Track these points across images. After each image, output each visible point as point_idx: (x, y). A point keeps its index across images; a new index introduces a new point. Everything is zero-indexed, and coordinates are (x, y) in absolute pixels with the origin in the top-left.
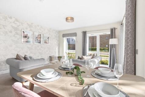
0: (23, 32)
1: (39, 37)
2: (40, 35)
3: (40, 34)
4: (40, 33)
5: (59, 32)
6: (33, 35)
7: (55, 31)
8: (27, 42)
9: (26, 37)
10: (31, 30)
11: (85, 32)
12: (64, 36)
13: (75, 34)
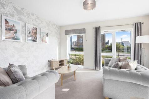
0: (5, 20)
1: (33, 32)
2: (36, 29)
3: (35, 27)
4: (35, 25)
5: (60, 27)
6: (24, 28)
7: (55, 26)
8: (14, 38)
9: (11, 30)
10: (21, 19)
11: (98, 28)
12: (67, 32)
13: (83, 31)
